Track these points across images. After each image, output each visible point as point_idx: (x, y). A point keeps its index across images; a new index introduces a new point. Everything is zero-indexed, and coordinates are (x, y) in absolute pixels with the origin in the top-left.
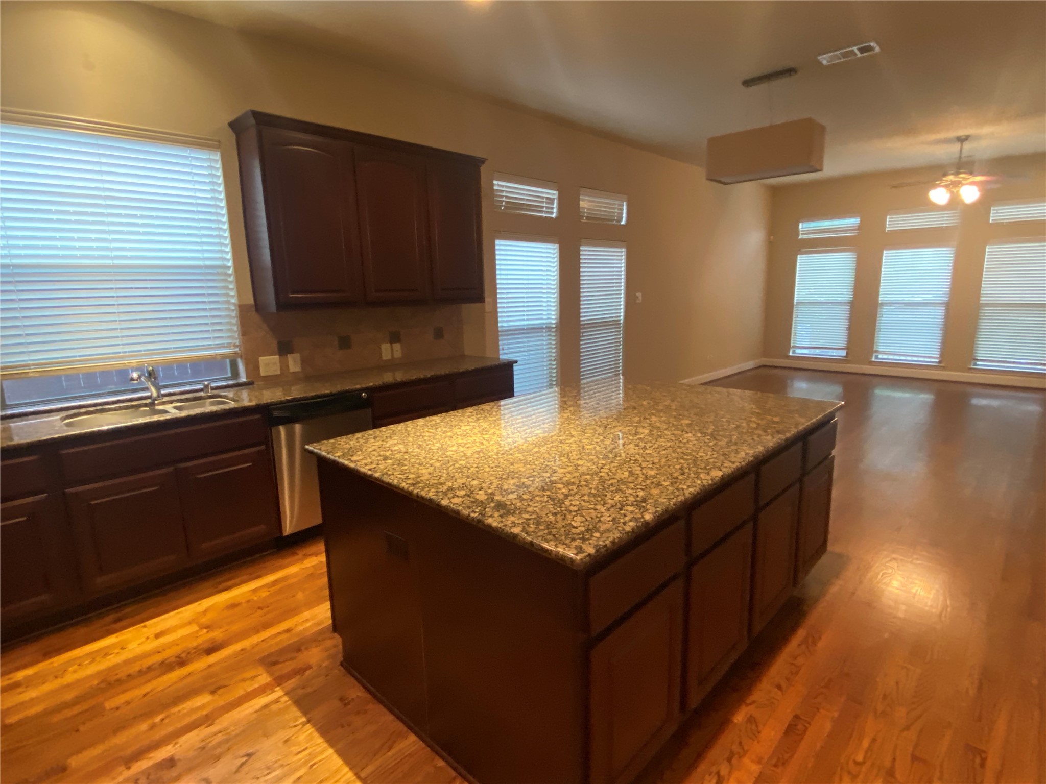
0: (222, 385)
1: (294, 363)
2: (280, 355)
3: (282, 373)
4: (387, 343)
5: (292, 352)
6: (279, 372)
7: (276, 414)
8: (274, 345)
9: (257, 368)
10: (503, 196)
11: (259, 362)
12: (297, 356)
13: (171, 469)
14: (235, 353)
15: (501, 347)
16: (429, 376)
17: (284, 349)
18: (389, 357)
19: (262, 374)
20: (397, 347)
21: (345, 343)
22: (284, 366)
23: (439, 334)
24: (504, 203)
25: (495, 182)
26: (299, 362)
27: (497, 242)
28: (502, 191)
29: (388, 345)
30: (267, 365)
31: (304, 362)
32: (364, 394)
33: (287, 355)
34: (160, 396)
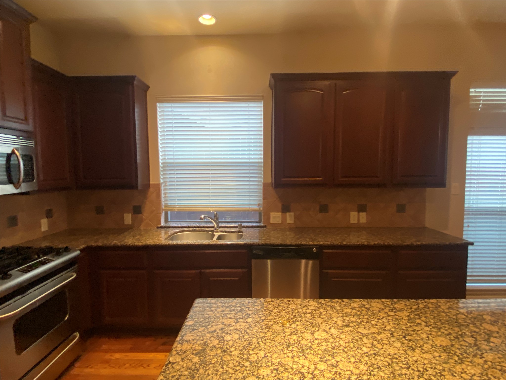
0: (250, 226)
1: (290, 218)
2: (282, 213)
3: (282, 223)
4: (356, 212)
5: (289, 211)
6: (280, 222)
7: (255, 252)
8: (280, 205)
9: (269, 218)
10: (481, 100)
11: (270, 215)
12: (292, 214)
13: (198, 271)
14: (259, 209)
15: (465, 225)
16: (372, 244)
17: (285, 209)
18: (356, 222)
19: (272, 222)
20: (363, 215)
21: (324, 209)
22: (284, 219)
23: (401, 208)
24: (481, 106)
25: (472, 90)
26: (293, 218)
27: (469, 138)
28: (480, 96)
29: (355, 213)
30: (274, 217)
31: (296, 218)
32: (314, 249)
33: (286, 213)
34: (219, 227)
